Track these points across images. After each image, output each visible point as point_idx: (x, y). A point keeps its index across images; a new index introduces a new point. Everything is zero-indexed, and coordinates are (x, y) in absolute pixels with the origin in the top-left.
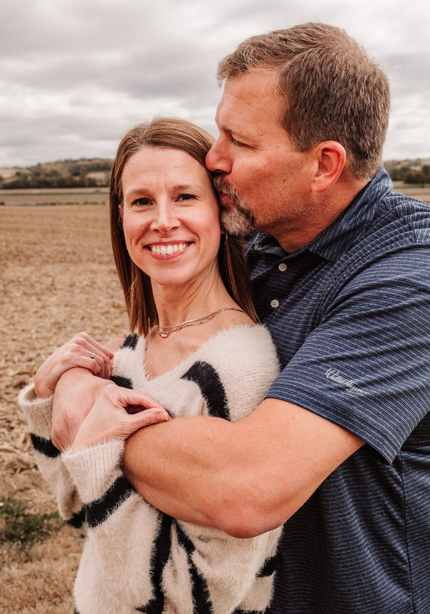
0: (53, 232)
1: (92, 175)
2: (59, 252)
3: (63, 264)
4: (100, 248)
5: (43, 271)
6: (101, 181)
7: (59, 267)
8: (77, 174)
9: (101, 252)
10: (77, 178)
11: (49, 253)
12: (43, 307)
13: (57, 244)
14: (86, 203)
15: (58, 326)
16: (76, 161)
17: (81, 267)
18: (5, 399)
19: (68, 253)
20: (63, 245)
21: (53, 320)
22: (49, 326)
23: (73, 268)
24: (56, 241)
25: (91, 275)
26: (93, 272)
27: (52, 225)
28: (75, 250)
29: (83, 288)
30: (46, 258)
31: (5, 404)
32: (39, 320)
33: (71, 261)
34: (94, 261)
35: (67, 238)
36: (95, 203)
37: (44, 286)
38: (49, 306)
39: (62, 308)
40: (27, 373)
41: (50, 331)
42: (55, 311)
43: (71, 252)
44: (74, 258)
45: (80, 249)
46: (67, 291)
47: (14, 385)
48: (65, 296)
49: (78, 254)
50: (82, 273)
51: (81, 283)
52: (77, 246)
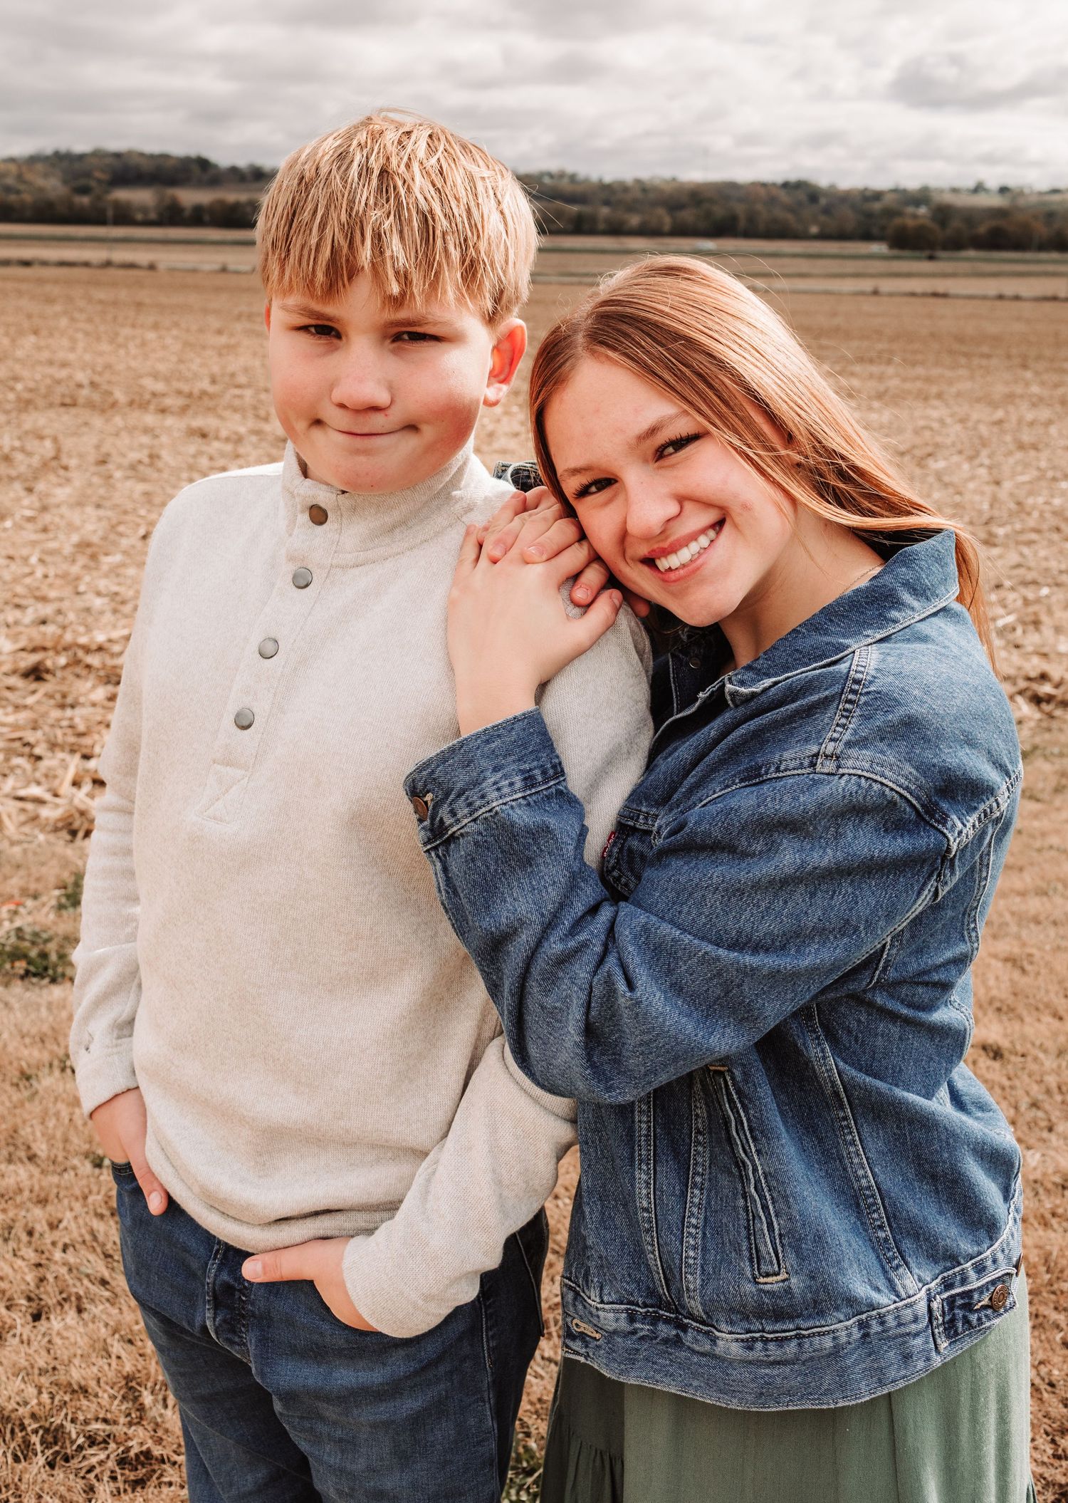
0: (36, 332)
1: (123, 195)
2: (58, 382)
3: (73, 411)
4: (155, 376)
5: (27, 426)
6: (144, 210)
7: (66, 419)
8: (84, 190)
9: (160, 387)
10: (85, 200)
11: (31, 385)
12: (44, 509)
13: (51, 363)
14: (108, 265)
15: (89, 551)
16: (81, 157)
17: (118, 421)
18: (7, 699)
19: (80, 386)
20: (64, 365)
21: (75, 538)
22: (68, 550)
23: (98, 422)
24: (45, 355)
25: (145, 440)
26: (147, 430)
27: (29, 316)
28: (97, 379)
29: (133, 467)
30: (26, 395)
31: (10, 709)
32: (42, 536)
33: (91, 405)
34: (144, 406)
35: (73, 349)
36: (132, 266)
37: (35, 461)
38: (58, 506)
39: (90, 510)
40: (44, 649)
41: (74, 561)
42: (75, 516)
43: (86, 382)
44: (96, 397)
45: (107, 376)
46: (94, 474)
47: (22, 671)
48: (90, 485)
49: (105, 387)
50: (124, 434)
51: (124, 455)
52: (99, 369)
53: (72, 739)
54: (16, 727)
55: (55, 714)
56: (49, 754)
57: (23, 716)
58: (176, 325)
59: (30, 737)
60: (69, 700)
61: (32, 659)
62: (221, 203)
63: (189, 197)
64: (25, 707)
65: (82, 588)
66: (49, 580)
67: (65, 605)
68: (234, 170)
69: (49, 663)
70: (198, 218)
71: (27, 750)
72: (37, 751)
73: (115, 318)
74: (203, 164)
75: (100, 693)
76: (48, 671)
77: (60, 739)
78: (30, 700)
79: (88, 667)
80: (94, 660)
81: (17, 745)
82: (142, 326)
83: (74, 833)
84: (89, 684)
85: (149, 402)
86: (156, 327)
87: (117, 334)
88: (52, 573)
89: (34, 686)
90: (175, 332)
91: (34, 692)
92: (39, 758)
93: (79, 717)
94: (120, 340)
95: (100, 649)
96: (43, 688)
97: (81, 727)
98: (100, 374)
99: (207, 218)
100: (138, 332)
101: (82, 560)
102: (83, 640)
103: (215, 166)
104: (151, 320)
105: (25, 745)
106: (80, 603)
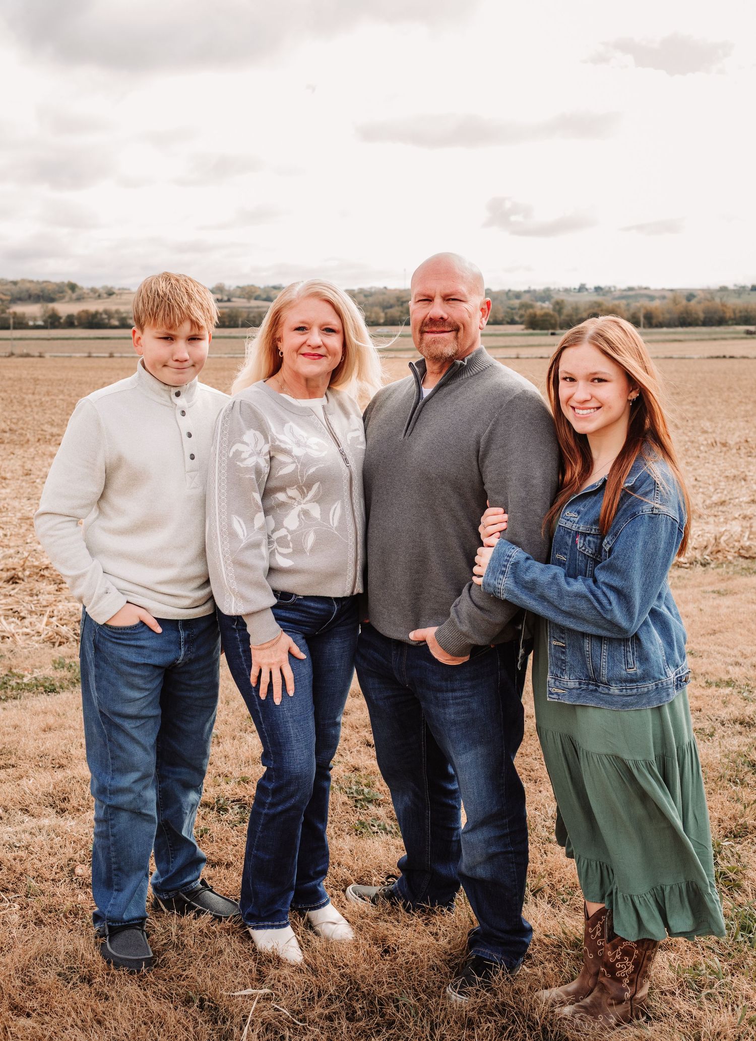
14: (12, 355)
15: (28, 521)
17: (32, 450)
19: (3, 432)
21: (19, 515)
22: (15, 521)
23: (19, 452)
28: (13, 426)
33: (11, 442)
36: (28, 355)
39: (24, 500)
40: (14, 569)
41: (21, 527)
42: (16, 503)
43: (7, 429)
44: (15, 437)
45: (21, 424)
46: (23, 481)
47: (5, 579)
48: (22, 487)
49: (20, 431)
50: (37, 459)
51: (40, 470)
52: (14, 421)
53: (41, 609)
54: (6, 604)
55: (28, 598)
56: (29, 616)
57: (9, 600)
58: (62, 392)
59: (15, 607)
60: (35, 592)
61: (10, 574)
62: (86, 312)
63: (64, 309)
64: (10, 595)
65: (29, 541)
66: (8, 537)
67: (21, 549)
68: (93, 290)
69: (20, 574)
70: (70, 323)
71: (16, 614)
72: (22, 614)
73: (21, 389)
74: (73, 287)
75: (53, 587)
76: (19, 579)
77: (34, 609)
78: (12, 593)
79: (42, 576)
80: (46, 573)
81: (11, 612)
82: (39, 394)
83: (54, 644)
84: (44, 584)
85: (50, 440)
86: (48, 393)
87: (23, 399)
88: (9, 534)
89: (14, 585)
90: (61, 397)
91: (13, 589)
92: (24, 618)
93: (44, 599)
94: (26, 403)
95: (47, 568)
96: (18, 587)
97: (44, 603)
98: (16, 424)
99: (76, 323)
100: (37, 397)
101: (25, 527)
102: (36, 563)
103: (82, 289)
104: (45, 389)
105: (15, 612)
106: (28, 547)
